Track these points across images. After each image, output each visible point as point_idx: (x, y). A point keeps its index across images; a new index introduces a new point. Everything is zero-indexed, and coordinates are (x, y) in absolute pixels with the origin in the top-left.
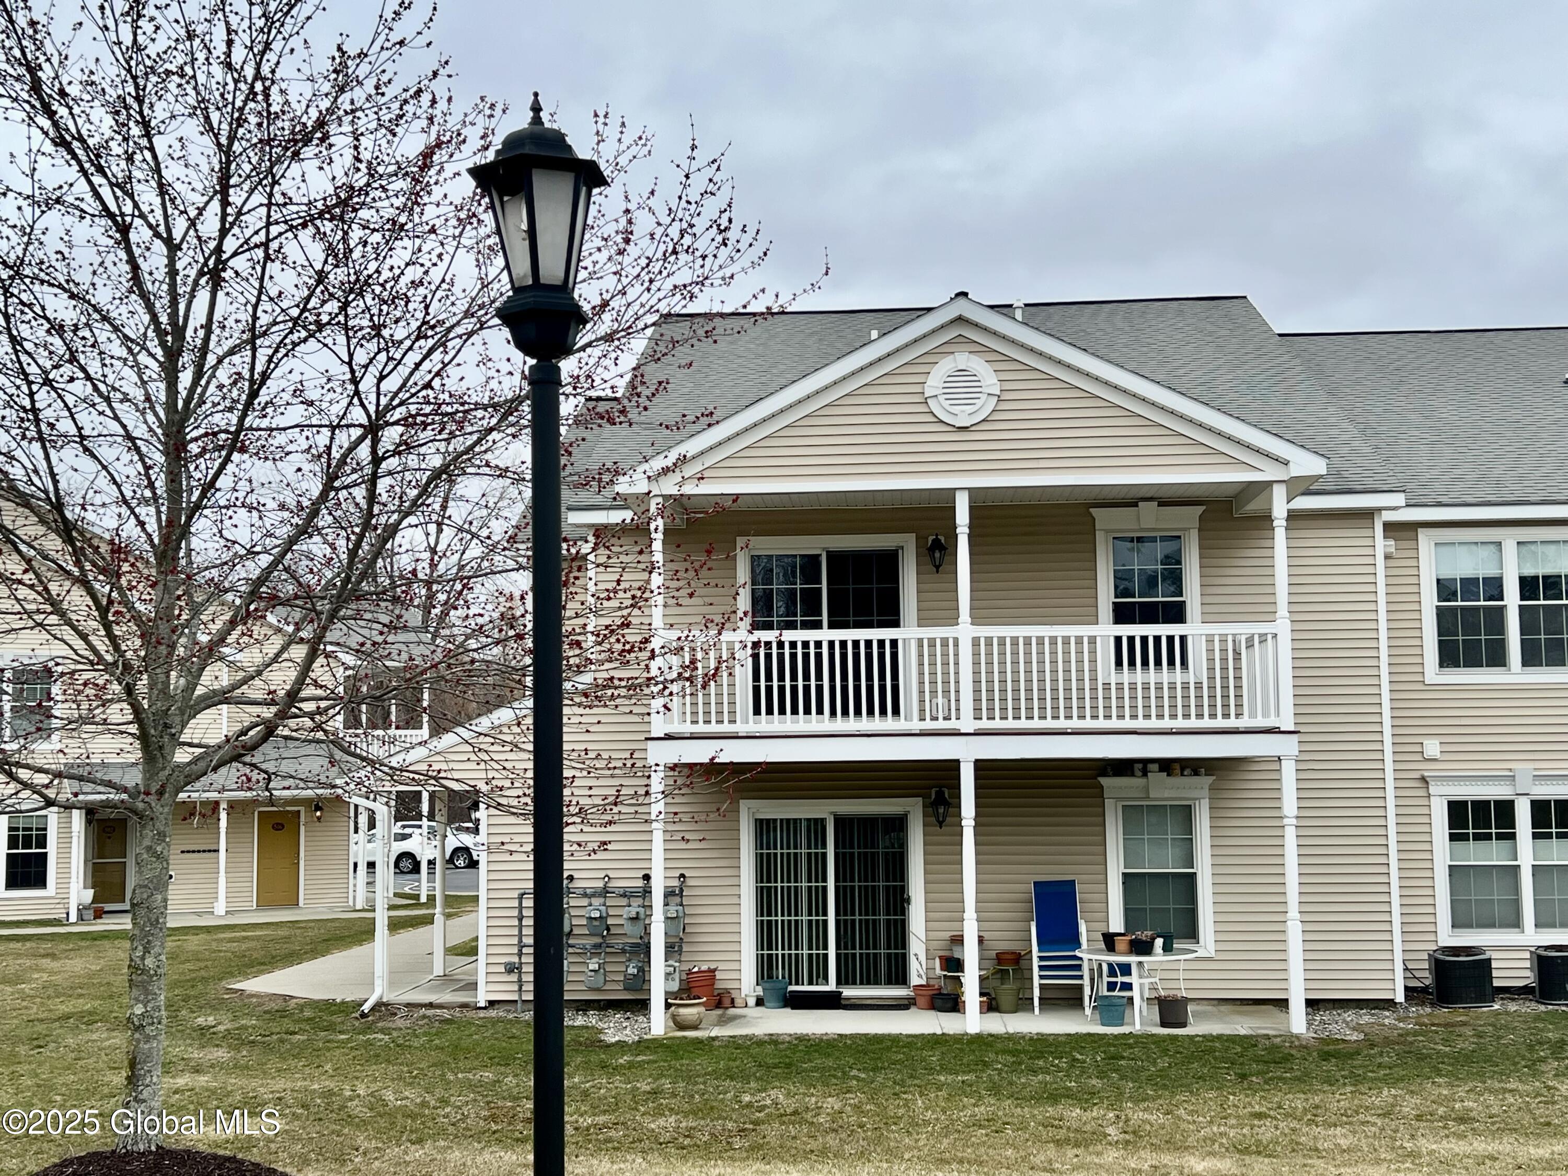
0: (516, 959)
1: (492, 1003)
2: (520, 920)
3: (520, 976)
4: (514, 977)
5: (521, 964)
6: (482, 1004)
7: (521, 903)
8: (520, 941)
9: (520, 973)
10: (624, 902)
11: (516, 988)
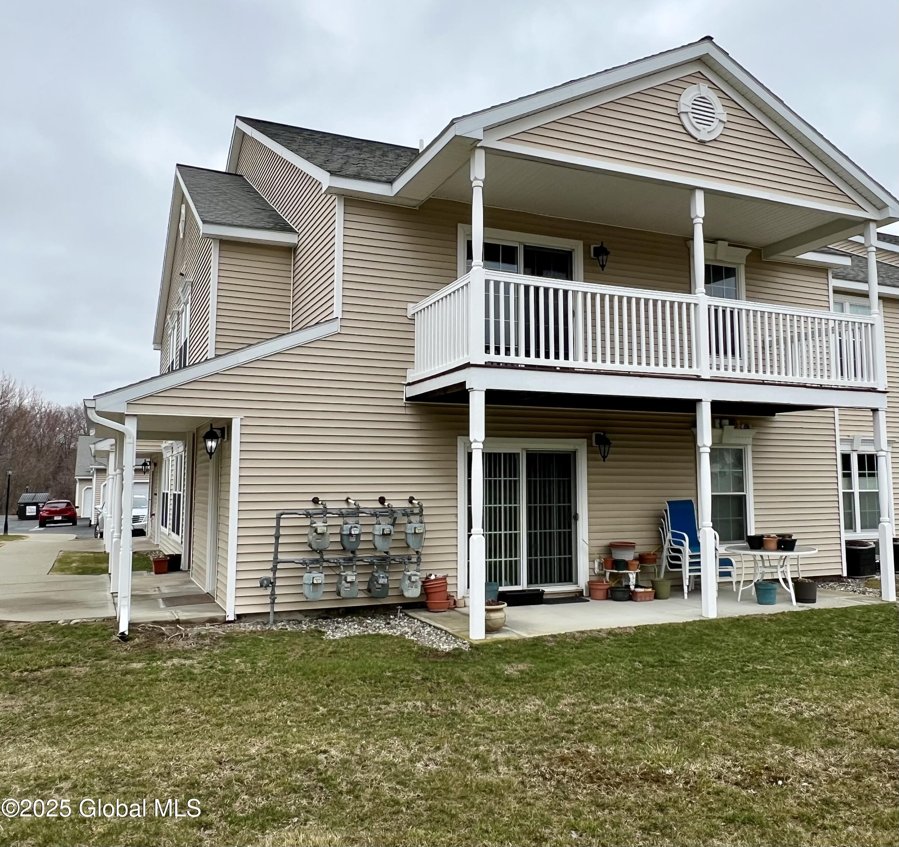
0: (270, 575)
1: (239, 617)
2: (277, 538)
3: (273, 590)
4: (268, 591)
5: (275, 578)
6: (231, 618)
7: (278, 523)
8: (276, 558)
9: (274, 587)
10: (373, 520)
11: (268, 601)
